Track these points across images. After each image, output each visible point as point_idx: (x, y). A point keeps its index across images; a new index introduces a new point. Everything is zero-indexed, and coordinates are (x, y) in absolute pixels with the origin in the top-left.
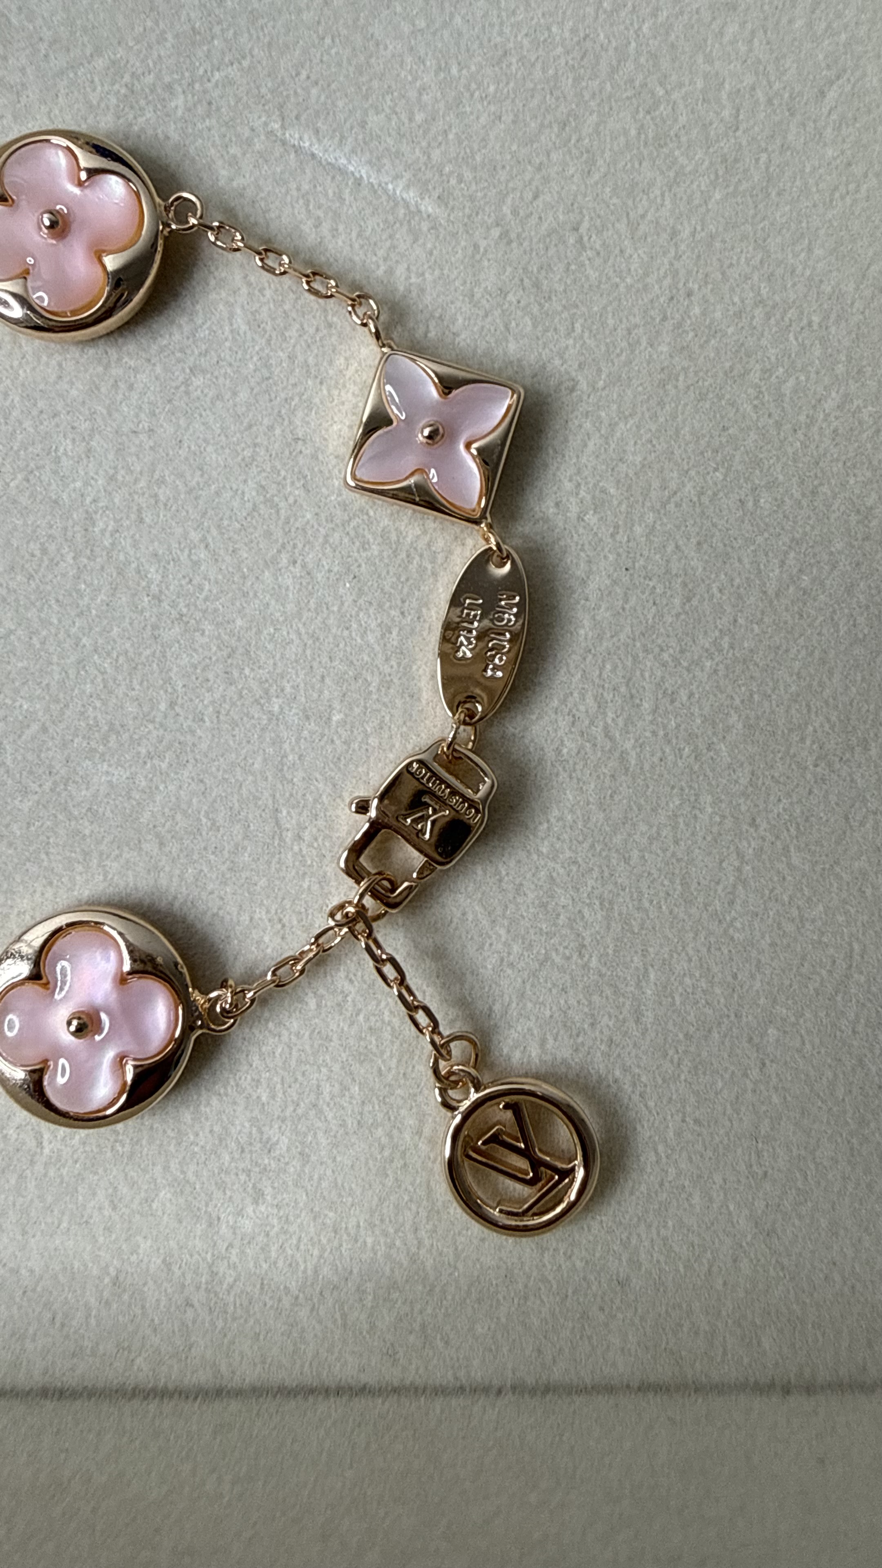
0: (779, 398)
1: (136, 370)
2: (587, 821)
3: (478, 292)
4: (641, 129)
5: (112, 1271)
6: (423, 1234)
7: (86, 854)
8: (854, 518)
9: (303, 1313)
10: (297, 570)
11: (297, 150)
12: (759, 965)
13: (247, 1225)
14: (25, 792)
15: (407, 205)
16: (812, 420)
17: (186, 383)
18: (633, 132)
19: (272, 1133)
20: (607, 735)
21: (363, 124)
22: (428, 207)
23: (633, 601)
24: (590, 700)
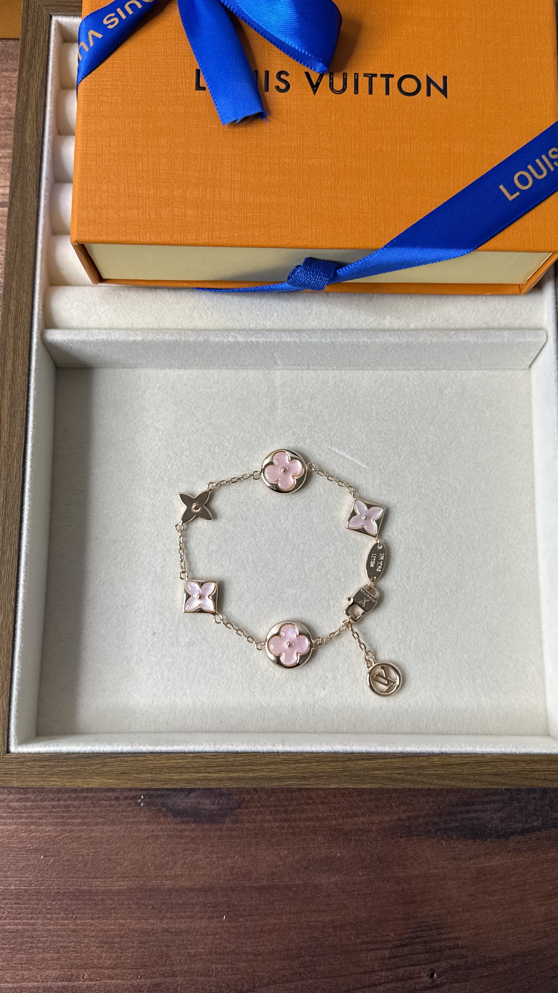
0: (442, 510)
1: (298, 501)
2: (398, 604)
3: (375, 485)
4: (411, 450)
5: (291, 705)
6: (362, 698)
7: (286, 609)
8: (458, 538)
9: (335, 716)
10: (334, 546)
11: (335, 452)
12: (437, 638)
13: (322, 695)
14: (272, 595)
15: (359, 465)
16: (449, 515)
17: (310, 504)
18: (409, 450)
19: (328, 674)
20: (403, 585)
21: (349, 447)
22: (364, 466)
23: (409, 555)
24: (399, 578)
